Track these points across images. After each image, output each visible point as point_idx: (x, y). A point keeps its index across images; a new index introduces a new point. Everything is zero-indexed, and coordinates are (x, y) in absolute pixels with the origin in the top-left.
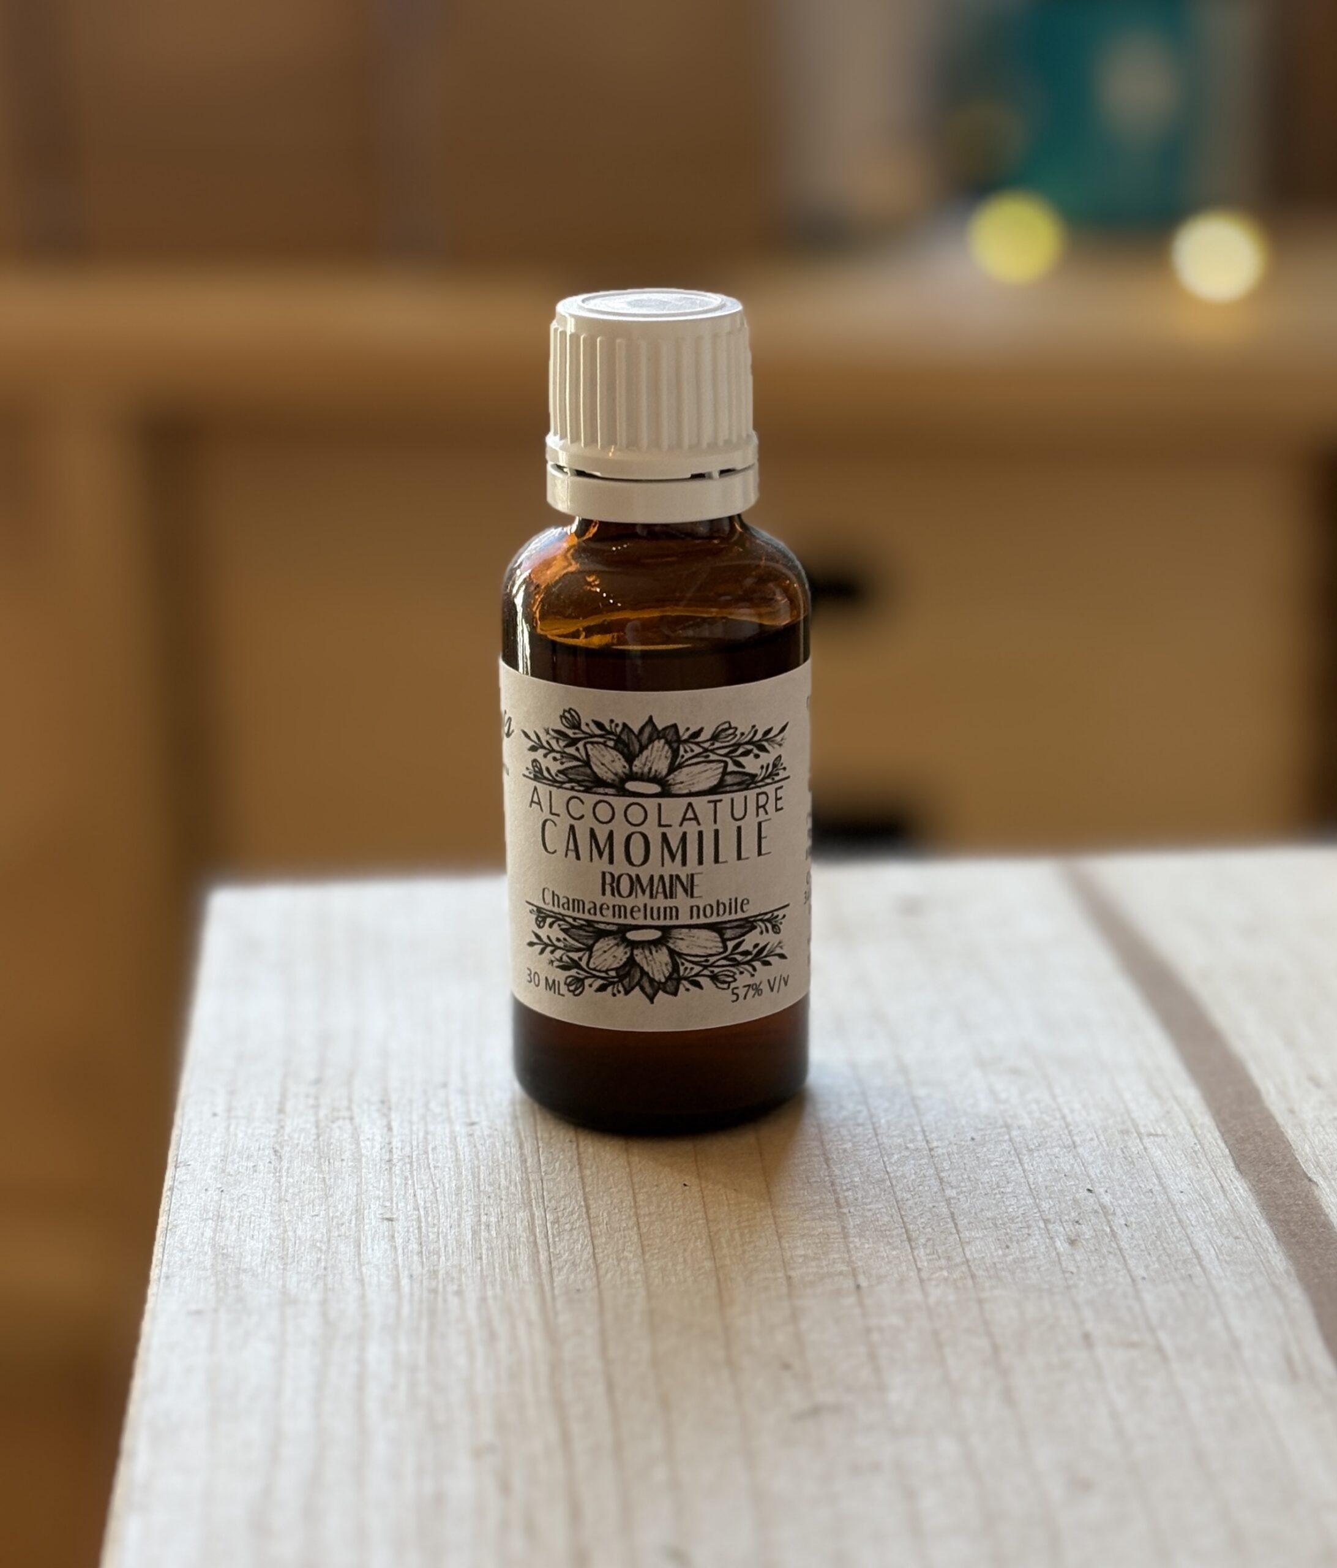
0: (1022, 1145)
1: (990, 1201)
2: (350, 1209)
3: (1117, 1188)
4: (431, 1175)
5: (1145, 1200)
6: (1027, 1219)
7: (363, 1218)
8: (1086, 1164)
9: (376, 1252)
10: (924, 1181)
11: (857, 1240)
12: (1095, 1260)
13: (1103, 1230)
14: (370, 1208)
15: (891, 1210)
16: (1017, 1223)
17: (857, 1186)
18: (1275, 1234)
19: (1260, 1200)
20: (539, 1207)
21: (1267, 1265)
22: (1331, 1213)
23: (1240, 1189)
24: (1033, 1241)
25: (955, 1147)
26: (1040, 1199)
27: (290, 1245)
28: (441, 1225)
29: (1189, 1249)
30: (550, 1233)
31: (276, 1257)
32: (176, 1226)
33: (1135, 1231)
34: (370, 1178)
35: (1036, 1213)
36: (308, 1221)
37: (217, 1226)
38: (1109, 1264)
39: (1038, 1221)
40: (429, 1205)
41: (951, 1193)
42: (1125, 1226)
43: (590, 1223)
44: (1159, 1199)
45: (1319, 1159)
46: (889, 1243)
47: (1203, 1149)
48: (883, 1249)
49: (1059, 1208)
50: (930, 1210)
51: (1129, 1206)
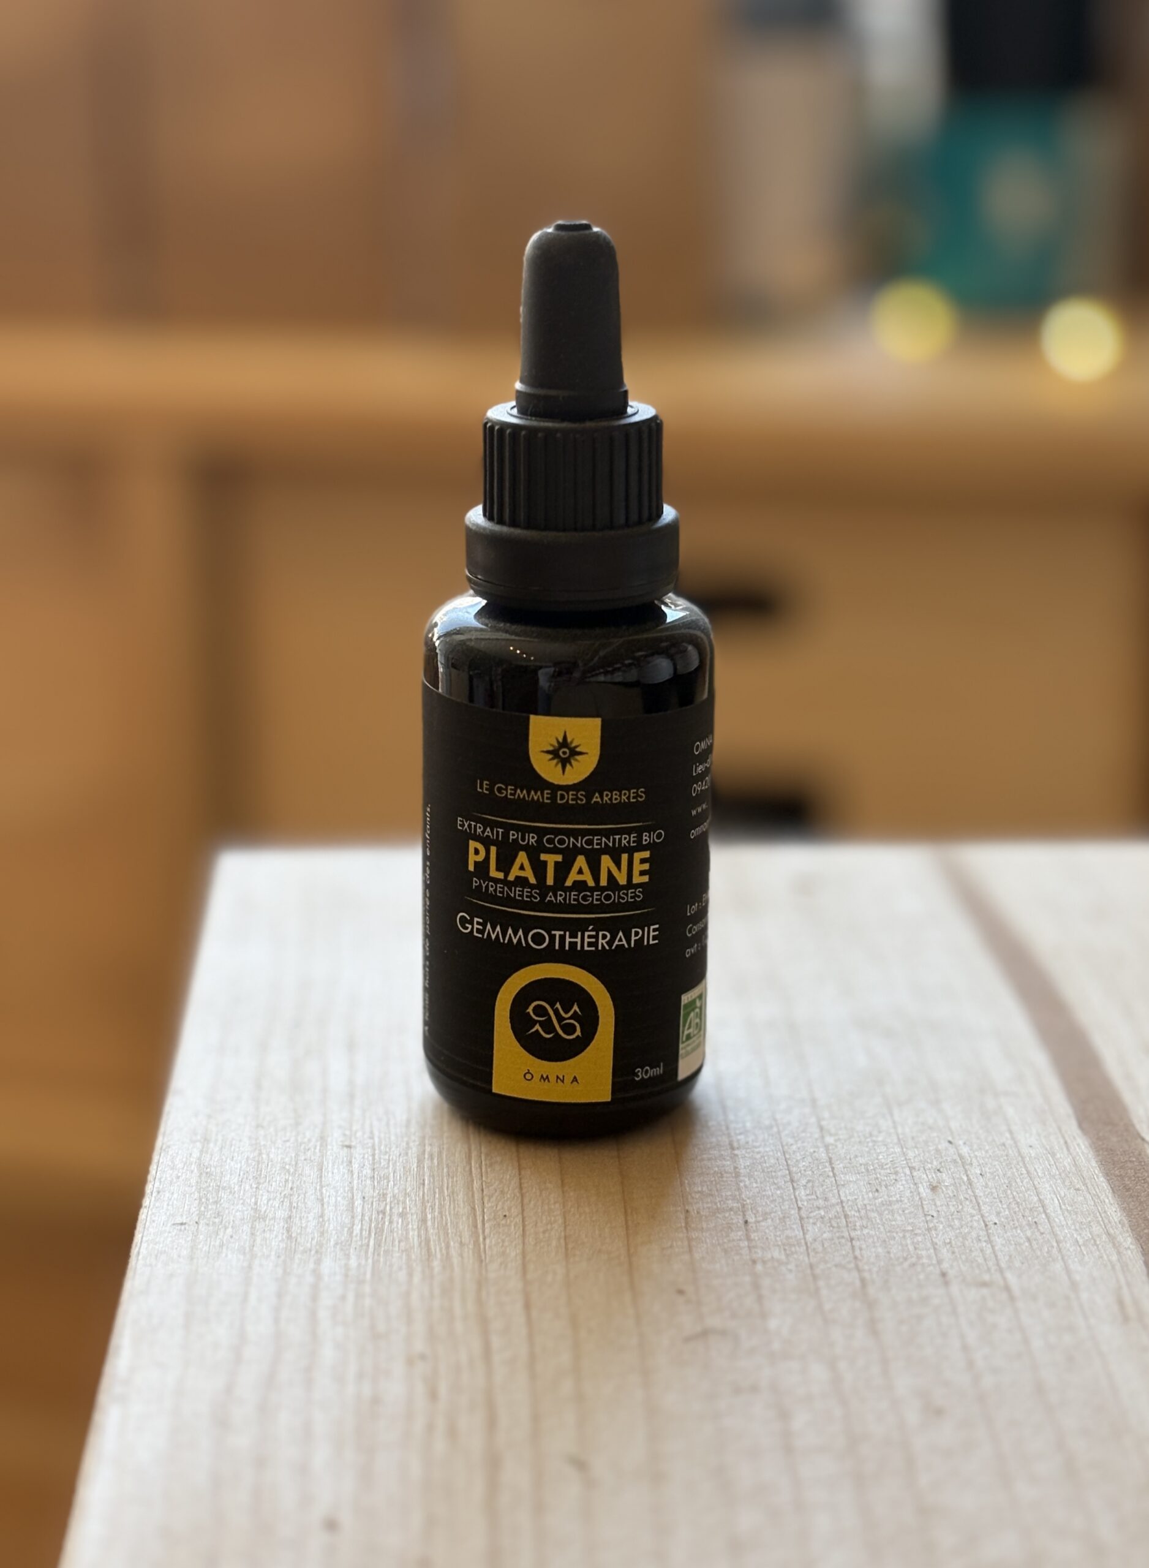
0: (892, 1099)
1: (863, 1148)
2: (316, 1135)
3: (974, 1141)
5: (998, 1152)
6: (895, 1166)
7: (326, 1145)
8: (947, 1119)
9: (336, 1176)
10: (806, 1128)
11: (747, 1179)
12: (953, 1206)
13: (961, 1178)
14: (332, 1135)
15: (777, 1153)
16: (887, 1169)
17: (748, 1131)
18: (1111, 1187)
19: (1098, 1155)
21: (1103, 1215)
23: (1082, 1147)
24: (899, 1186)
26: (907, 1148)
28: (391, 1153)
29: (1036, 1199)
30: (484, 1163)
31: (251, 1177)
33: (989, 1180)
34: (332, 1109)
35: (903, 1161)
36: (280, 1146)
38: (965, 1209)
39: (905, 1167)
40: (382, 1135)
41: (830, 1140)
42: (980, 1176)
44: (1010, 1152)
46: (773, 1183)
47: (1050, 1109)
48: (768, 1188)
49: (923, 1158)
50: (811, 1154)
51: (983, 1158)
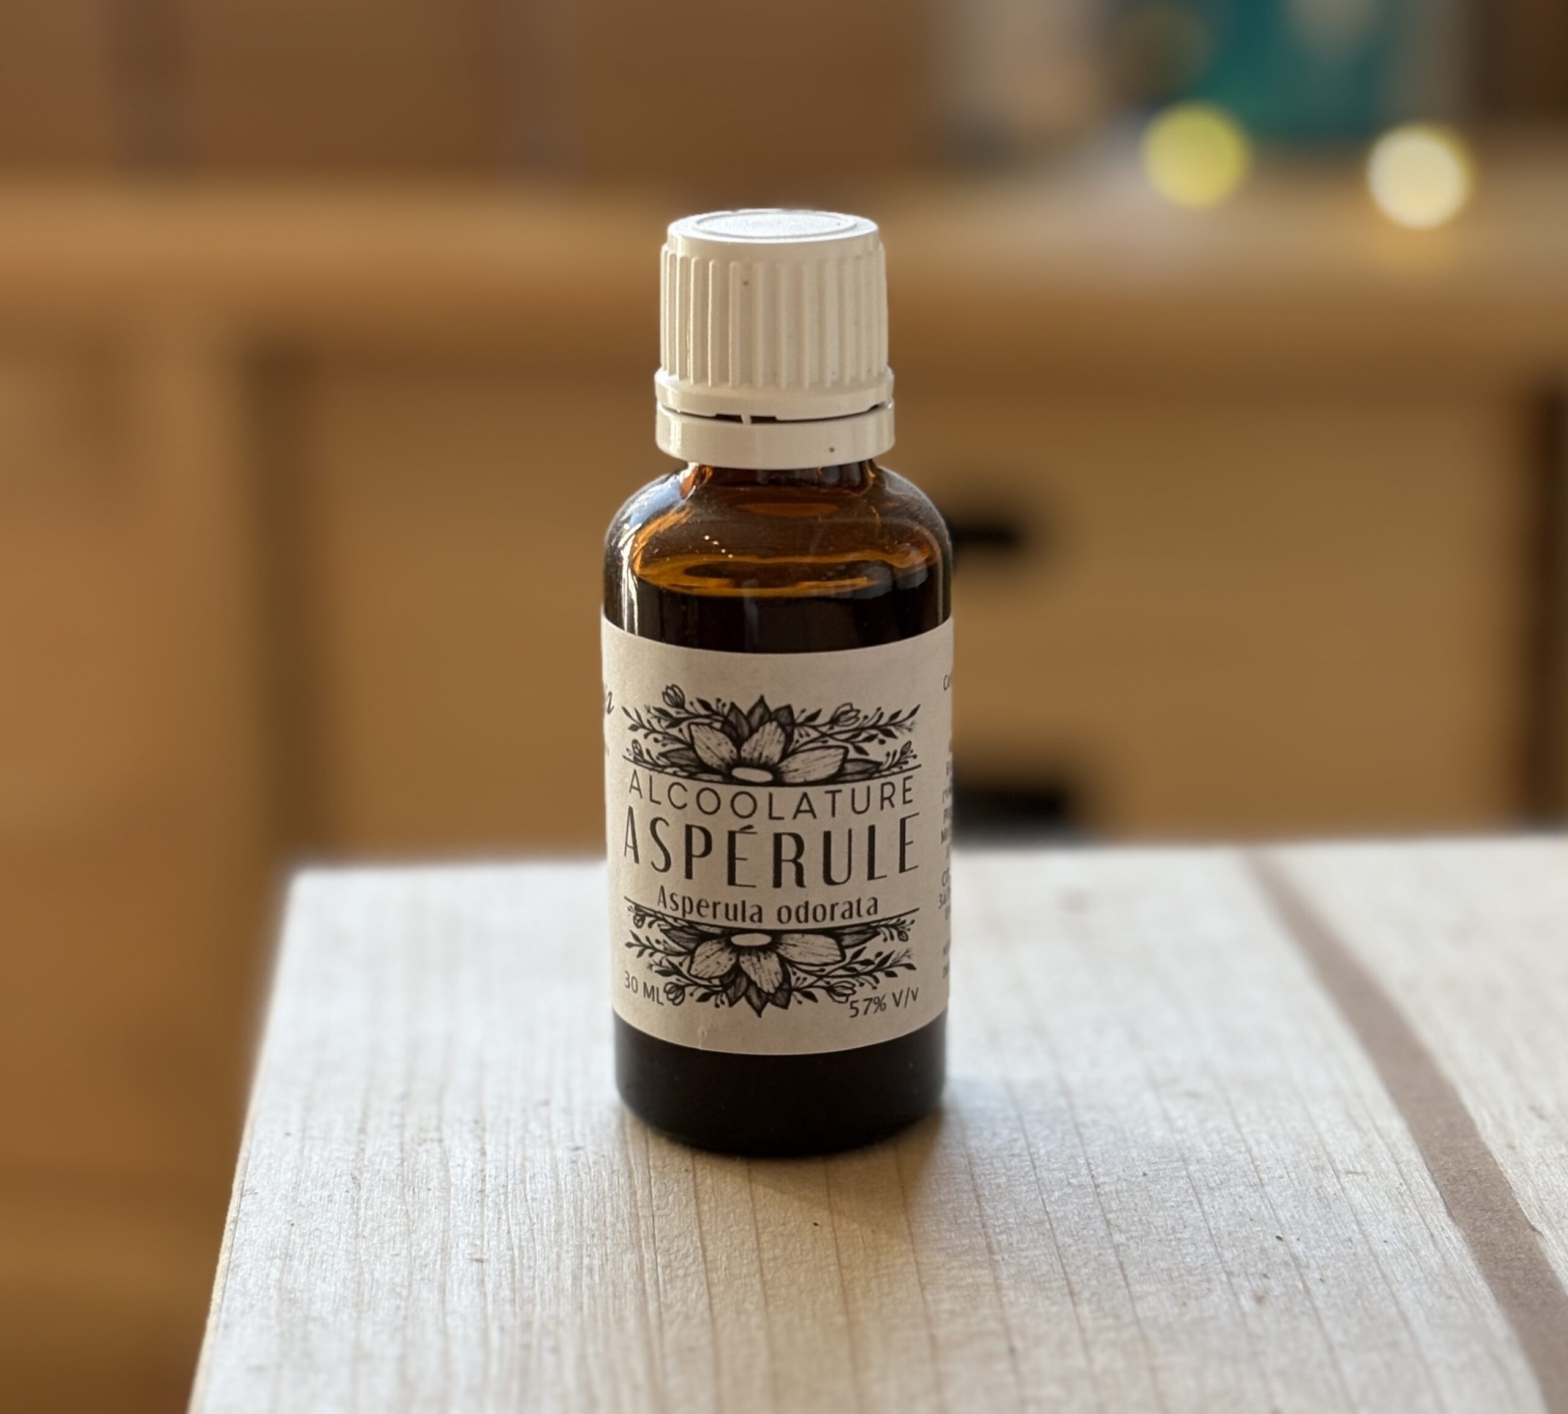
0: (1202, 1183)
1: (1165, 1249)
2: (436, 1248)
3: (1311, 1235)
4: (528, 1209)
5: (1343, 1250)
6: (1207, 1271)
7: (450, 1259)
8: (1275, 1207)
9: (462, 1298)
10: (1087, 1224)
11: (1011, 1293)
12: (1286, 1322)
13: (1296, 1286)
14: (458, 1246)
15: (1050, 1258)
16: (1196, 1275)
17: (1012, 1229)
18: (1494, 1295)
19: (1475, 1252)
20: (650, 1248)
21: (1485, 1331)
22: (1559, 1270)
23: (1454, 1242)
24: (1214, 1298)
25: (1124, 1184)
26: (1222, 1247)
27: (366, 1290)
28: (537, 1268)
29: (1393, 1310)
30: (661, 1279)
31: (350, 1304)
32: (239, 1266)
33: (1330, 1288)
34: (460, 1211)
35: (1217, 1264)
36: (388, 1262)
37: (284, 1265)
38: (1302, 1327)
39: (1220, 1273)
40: (524, 1244)
41: (1119, 1238)
42: (1320, 1281)
43: (706, 1267)
44: (1359, 1250)
45: (1544, 1205)
46: (1048, 1298)
47: (1411, 1192)
48: (1040, 1304)
49: (1244, 1258)
50: (1096, 1259)
51: (1324, 1258)
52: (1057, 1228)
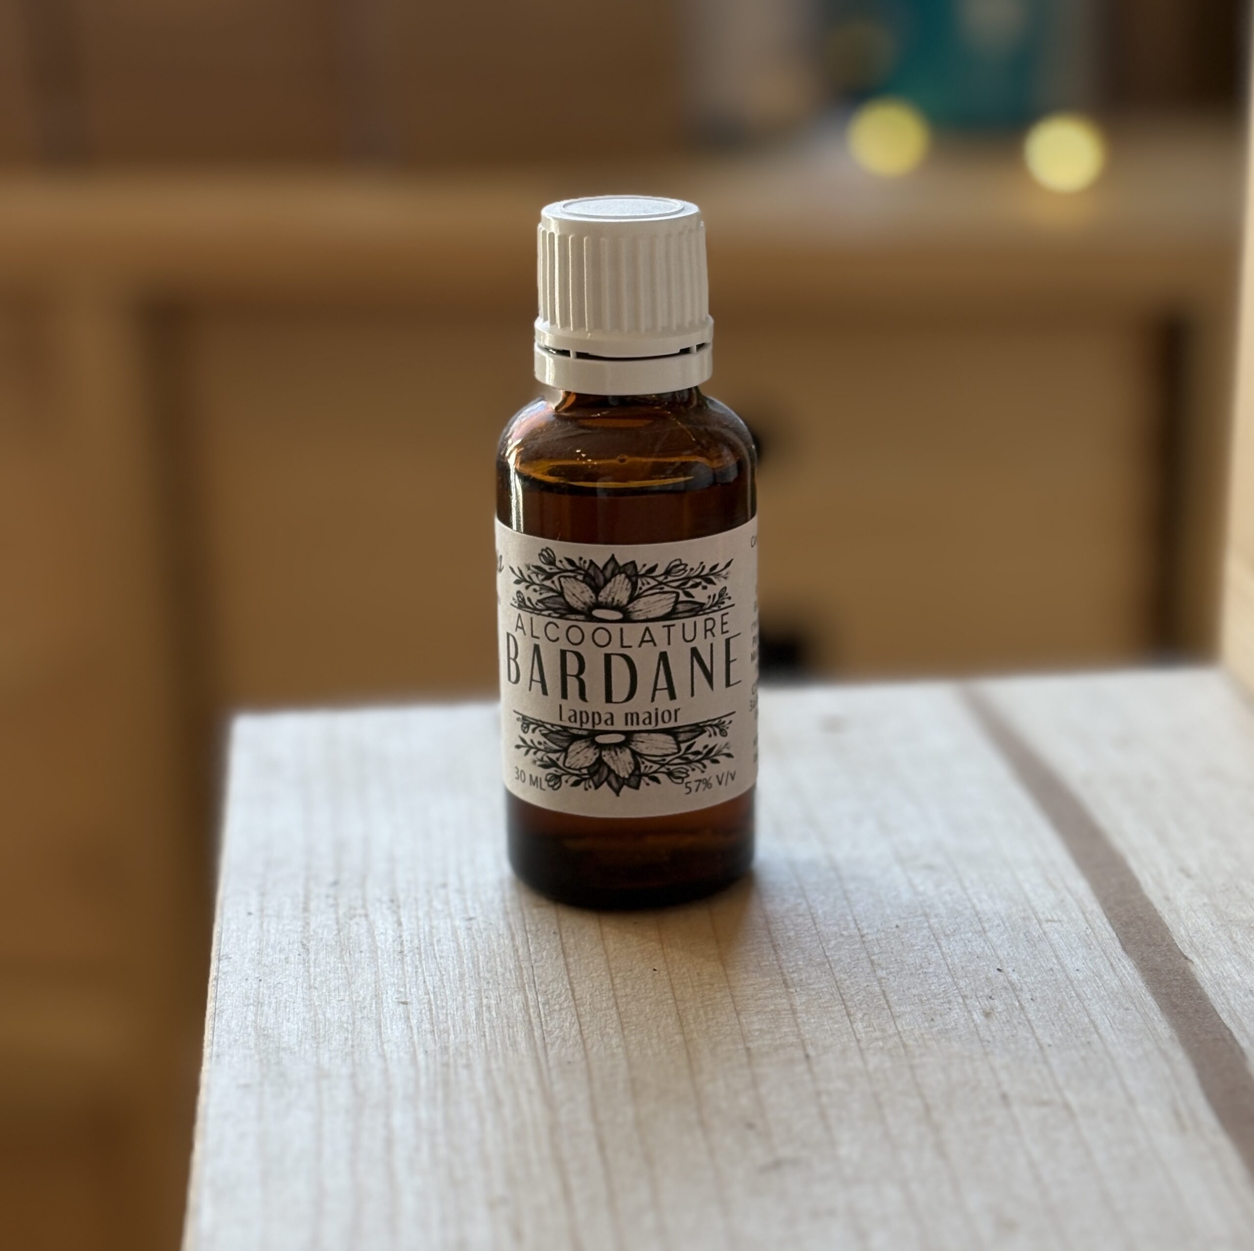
0: (940, 931)
1: (916, 980)
2: (371, 994)
3: (1023, 968)
4: (438, 964)
5: (1047, 977)
6: (948, 995)
7: (382, 1002)
8: (995, 948)
10: (857, 964)
11: (804, 1015)
12: (1008, 1030)
13: (1013, 1004)
14: (387, 993)
15: (831, 989)
16: (939, 999)
17: (802, 969)
18: (1159, 1006)
19: (1144, 976)
20: (532, 990)
21: (1153, 1032)
22: (1206, 987)
23: (1127, 968)
24: (954, 1014)
25: (883, 934)
26: (957, 978)
27: (321, 1026)
28: (449, 1007)
29: (1087, 1020)
30: (542, 1012)
31: (310, 1037)
32: (223, 1011)
33: (1040, 1004)
34: (386, 967)
35: (955, 990)
36: (336, 1005)
37: (257, 1010)
38: (1020, 1034)
39: (957, 996)
40: (437, 990)
41: (881, 973)
42: (1032, 1001)
43: (575, 1003)
44: (1059, 976)
45: (1193, 940)
46: (831, 1018)
47: (1094, 934)
48: (826, 1023)
49: (974, 985)
50: (865, 989)
51: (1033, 983)
52: (835, 968)
